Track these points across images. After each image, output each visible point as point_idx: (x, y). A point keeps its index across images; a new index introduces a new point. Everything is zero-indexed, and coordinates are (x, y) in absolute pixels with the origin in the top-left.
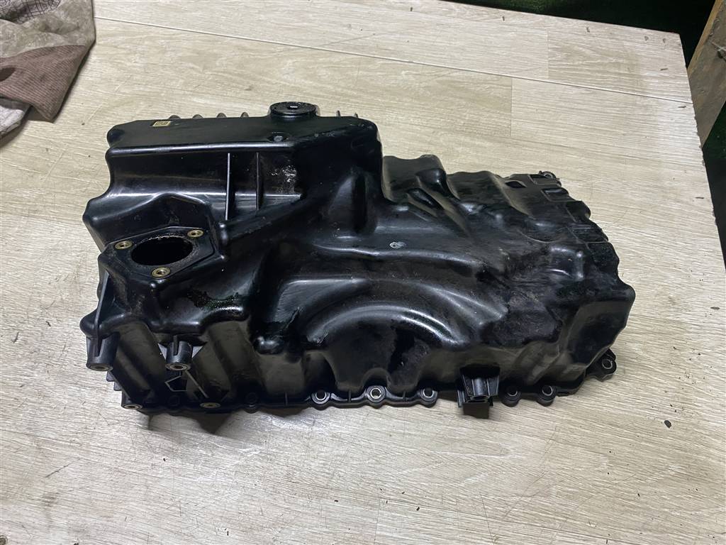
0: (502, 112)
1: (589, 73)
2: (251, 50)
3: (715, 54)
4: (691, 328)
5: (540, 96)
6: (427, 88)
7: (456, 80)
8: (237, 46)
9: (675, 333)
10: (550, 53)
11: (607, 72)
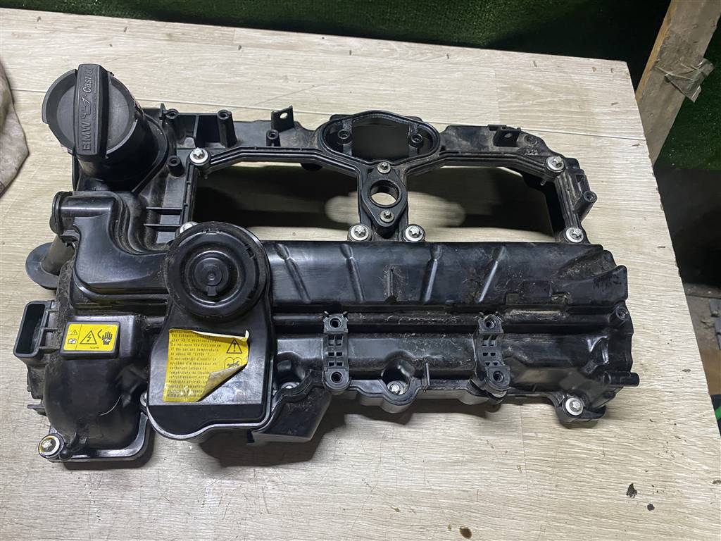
1: (541, 114)
3: (662, 78)
4: (665, 396)
9: (649, 404)
10: (499, 94)
11: (558, 112)
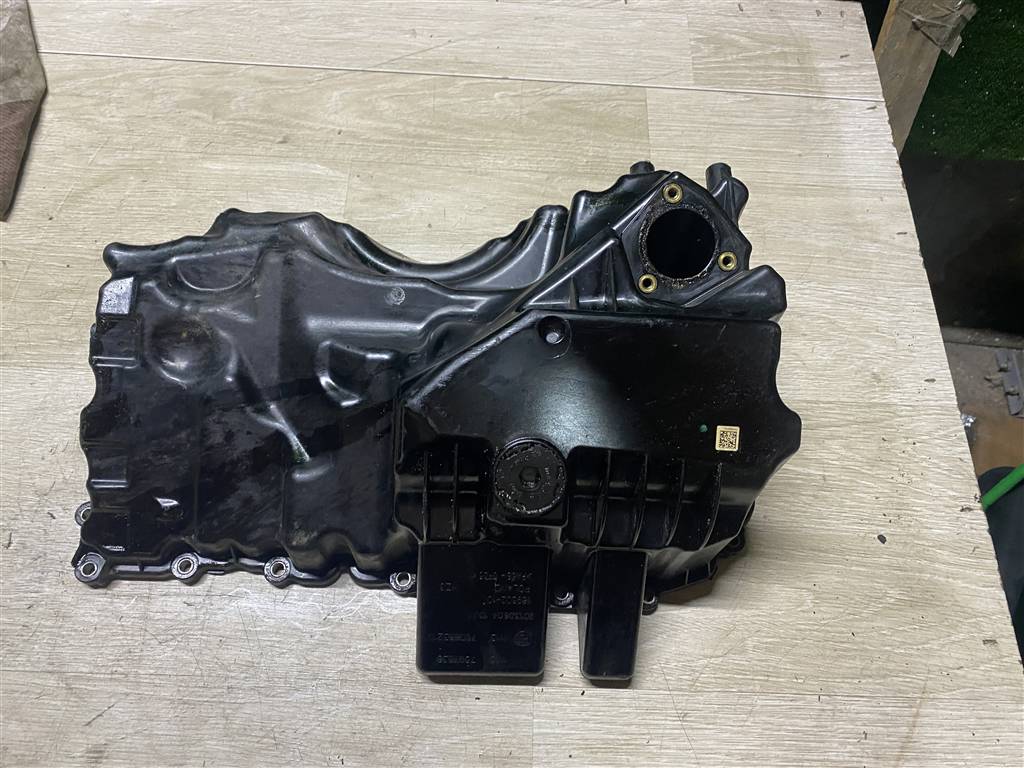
0: (636, 140)
1: (747, 72)
2: (277, 82)
3: (910, 25)
4: (902, 411)
5: (684, 111)
6: (530, 114)
7: (569, 98)
8: (256, 78)
9: (882, 420)
10: (692, 47)
11: (771, 68)
